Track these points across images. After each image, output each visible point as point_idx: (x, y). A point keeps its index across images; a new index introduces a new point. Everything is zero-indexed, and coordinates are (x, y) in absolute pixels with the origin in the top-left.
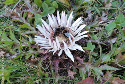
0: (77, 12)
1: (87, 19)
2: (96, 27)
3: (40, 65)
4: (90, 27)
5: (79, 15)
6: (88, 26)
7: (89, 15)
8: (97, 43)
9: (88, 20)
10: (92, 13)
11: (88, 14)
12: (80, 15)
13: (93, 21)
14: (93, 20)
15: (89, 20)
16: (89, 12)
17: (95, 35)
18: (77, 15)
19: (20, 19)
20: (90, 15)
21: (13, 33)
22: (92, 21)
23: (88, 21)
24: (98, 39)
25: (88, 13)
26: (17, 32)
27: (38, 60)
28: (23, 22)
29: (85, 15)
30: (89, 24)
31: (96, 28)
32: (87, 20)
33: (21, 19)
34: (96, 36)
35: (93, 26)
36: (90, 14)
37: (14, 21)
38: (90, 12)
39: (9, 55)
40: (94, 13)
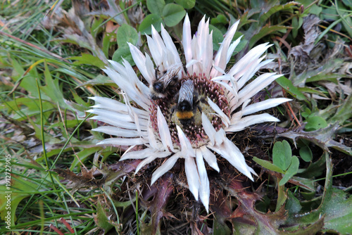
0: (267, 22)
1: (296, 51)
2: (329, 82)
3: (107, 190)
4: (303, 82)
5: (269, 32)
6: (300, 75)
7: (309, 34)
8: (320, 143)
9: (301, 54)
10: (322, 30)
11: (306, 32)
12: (276, 35)
13: (324, 60)
14: (324, 55)
15: (305, 53)
16: (308, 27)
17: (322, 112)
18: (265, 35)
19: (82, 37)
20: (312, 37)
21: (54, 78)
22: (318, 57)
23: (299, 57)
24: (326, 130)
25: (304, 27)
26: (68, 76)
27: (105, 174)
28: (89, 47)
29: (295, 34)
30: (303, 67)
31: (328, 85)
32: (296, 54)
33: (86, 38)
34: (323, 115)
35: (317, 76)
36: (313, 31)
37: (65, 44)
38: (315, 26)
39: (35, 144)
40: (328, 29)
